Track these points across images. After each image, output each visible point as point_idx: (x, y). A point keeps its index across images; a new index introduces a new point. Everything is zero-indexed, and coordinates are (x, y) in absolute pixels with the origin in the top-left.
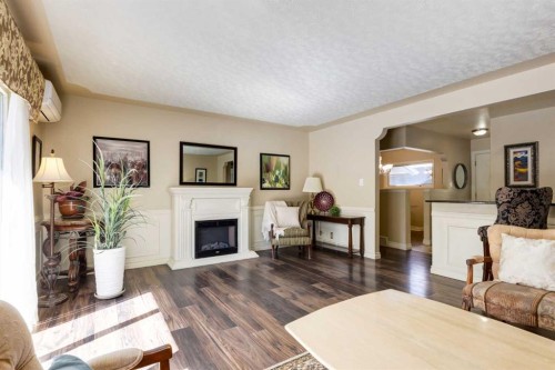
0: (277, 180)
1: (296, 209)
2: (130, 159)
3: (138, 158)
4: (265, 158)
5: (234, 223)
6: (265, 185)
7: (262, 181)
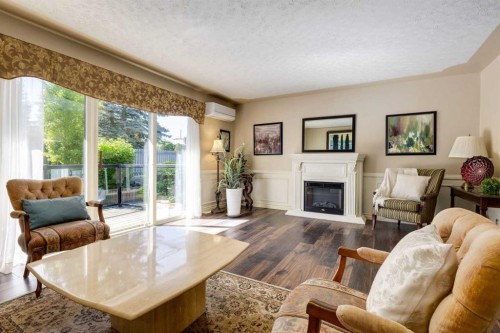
0: (411, 143)
1: (425, 179)
2: (271, 136)
3: (274, 135)
4: (392, 121)
5: (340, 186)
6: (391, 151)
7: (388, 146)
